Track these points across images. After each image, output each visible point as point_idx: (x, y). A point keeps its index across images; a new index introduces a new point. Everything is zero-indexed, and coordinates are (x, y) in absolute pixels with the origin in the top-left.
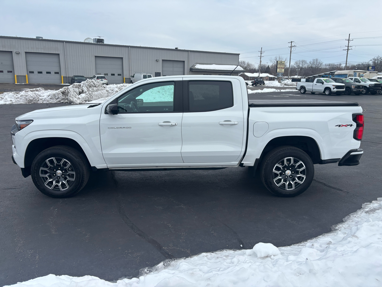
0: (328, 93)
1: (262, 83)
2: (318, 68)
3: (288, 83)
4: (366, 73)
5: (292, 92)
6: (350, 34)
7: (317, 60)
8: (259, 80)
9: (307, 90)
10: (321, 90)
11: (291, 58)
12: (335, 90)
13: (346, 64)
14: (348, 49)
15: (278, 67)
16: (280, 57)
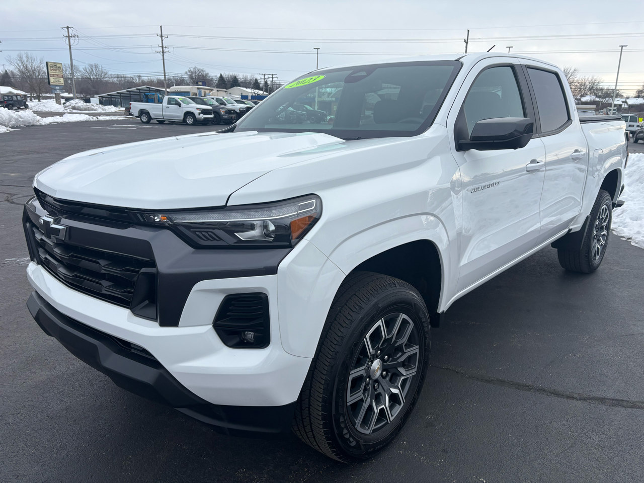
0: (191, 122)
1: (23, 104)
2: (101, 81)
3: (79, 105)
4: (213, 92)
5: (117, 120)
6: (161, 27)
7: (96, 66)
8: (15, 98)
9: (152, 117)
10: (179, 117)
11: (73, 58)
12: (202, 116)
13: (165, 76)
14: (163, 51)
15: (50, 73)
16: (29, 56)
